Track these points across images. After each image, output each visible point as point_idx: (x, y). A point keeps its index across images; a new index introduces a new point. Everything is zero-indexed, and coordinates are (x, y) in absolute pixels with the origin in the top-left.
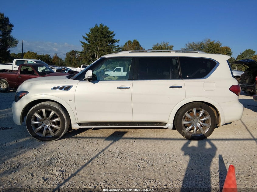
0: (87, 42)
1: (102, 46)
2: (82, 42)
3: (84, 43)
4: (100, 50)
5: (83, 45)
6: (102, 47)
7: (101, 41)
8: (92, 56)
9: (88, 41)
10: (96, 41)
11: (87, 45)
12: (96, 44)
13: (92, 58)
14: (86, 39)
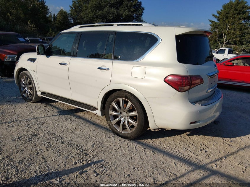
0: (216, 20)
1: (233, 24)
2: (210, 21)
3: (213, 21)
4: (230, 29)
5: (211, 23)
6: (233, 26)
7: (233, 18)
8: (219, 36)
9: (218, 19)
10: (227, 18)
11: (216, 23)
12: (227, 22)
13: (219, 38)
14: (216, 17)
